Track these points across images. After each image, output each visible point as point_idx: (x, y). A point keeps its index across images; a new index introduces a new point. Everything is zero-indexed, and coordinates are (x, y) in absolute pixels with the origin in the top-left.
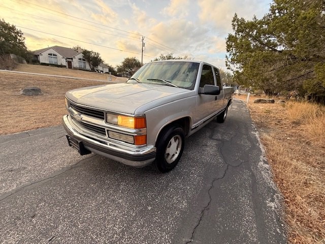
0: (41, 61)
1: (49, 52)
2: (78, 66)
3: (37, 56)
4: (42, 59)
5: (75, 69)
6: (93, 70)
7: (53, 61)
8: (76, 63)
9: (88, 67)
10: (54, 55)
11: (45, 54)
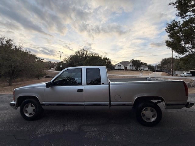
0: (115, 69)
1: (118, 65)
2: (129, 69)
3: (114, 67)
4: (116, 68)
5: (128, 70)
6: (137, 70)
7: (119, 68)
8: (128, 68)
9: (134, 69)
10: (120, 65)
11: (117, 66)
